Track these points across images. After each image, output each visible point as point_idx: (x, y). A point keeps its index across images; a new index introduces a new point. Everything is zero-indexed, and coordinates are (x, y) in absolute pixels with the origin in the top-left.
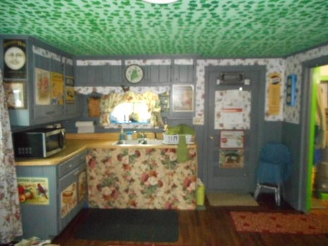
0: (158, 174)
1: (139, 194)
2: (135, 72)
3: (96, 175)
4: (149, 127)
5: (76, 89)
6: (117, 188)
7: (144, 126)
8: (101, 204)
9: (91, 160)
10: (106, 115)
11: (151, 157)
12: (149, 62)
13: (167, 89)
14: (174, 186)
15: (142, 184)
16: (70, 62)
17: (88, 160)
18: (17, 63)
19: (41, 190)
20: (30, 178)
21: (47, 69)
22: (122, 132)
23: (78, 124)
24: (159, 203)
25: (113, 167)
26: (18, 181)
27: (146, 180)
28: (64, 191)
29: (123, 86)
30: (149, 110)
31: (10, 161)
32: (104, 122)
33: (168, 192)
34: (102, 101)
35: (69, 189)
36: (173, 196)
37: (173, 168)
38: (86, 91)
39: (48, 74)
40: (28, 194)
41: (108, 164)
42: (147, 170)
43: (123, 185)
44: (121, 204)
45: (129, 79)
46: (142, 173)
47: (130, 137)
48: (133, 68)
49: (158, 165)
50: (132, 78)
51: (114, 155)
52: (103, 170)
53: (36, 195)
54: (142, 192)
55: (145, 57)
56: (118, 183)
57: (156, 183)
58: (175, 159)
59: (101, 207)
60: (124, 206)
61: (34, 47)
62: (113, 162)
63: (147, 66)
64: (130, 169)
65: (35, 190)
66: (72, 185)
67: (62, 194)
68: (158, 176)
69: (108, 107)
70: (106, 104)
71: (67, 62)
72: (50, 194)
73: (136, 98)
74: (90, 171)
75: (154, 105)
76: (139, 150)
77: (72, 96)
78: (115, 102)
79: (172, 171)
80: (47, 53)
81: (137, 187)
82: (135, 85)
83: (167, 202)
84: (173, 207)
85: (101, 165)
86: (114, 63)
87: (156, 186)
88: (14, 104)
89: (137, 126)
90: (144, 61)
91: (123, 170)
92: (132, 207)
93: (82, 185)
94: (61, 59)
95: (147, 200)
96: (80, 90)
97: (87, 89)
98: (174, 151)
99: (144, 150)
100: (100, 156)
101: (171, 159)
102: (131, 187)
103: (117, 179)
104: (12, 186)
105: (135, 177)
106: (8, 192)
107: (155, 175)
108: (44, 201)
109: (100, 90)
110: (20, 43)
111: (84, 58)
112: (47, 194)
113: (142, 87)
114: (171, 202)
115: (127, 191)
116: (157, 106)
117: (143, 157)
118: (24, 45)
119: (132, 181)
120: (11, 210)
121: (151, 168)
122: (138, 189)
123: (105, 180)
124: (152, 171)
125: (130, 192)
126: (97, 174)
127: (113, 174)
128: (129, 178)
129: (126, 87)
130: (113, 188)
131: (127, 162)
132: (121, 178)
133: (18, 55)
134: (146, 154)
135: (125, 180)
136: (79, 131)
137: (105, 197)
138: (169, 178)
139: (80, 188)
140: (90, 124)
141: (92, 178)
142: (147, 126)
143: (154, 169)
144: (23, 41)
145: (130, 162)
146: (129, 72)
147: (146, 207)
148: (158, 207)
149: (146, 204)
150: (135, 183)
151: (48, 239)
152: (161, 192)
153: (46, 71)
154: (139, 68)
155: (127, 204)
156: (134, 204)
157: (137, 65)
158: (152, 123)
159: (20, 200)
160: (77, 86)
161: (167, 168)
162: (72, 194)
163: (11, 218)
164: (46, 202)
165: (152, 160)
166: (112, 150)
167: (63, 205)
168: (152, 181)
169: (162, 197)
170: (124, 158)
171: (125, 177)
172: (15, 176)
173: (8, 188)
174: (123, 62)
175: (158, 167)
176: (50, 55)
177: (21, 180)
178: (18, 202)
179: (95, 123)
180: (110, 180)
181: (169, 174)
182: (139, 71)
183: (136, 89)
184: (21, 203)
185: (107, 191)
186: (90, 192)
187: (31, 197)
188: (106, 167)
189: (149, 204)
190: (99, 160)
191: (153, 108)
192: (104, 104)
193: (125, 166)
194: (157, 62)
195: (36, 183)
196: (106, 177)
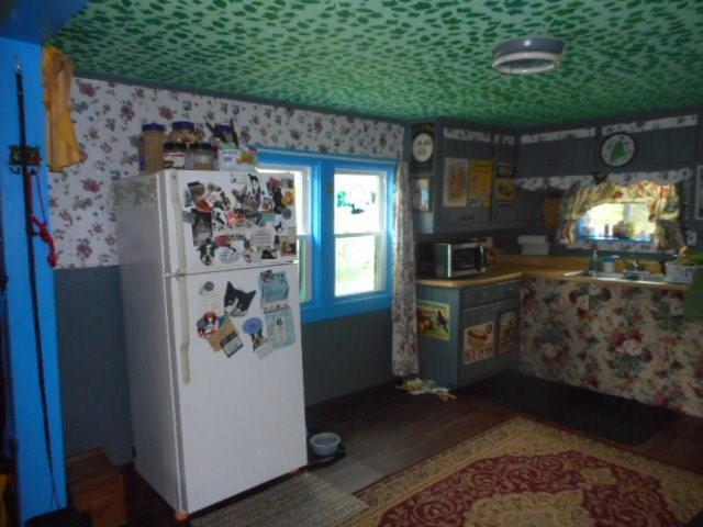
0: (643, 335)
1: (604, 366)
2: (619, 145)
3: (535, 322)
4: (653, 250)
5: (517, 182)
6: (567, 349)
7: (643, 247)
8: (539, 371)
9: (527, 297)
10: (567, 225)
11: (632, 302)
12: (649, 125)
13: (685, 173)
14: (677, 365)
15: (612, 349)
16: (509, 140)
17: (522, 296)
18: (424, 152)
19: (442, 321)
20: (431, 303)
21: (464, 157)
22: (595, 255)
23: (523, 240)
24: (642, 391)
25: (562, 313)
26: (418, 304)
27: (620, 342)
28: (471, 328)
29: (594, 174)
30: (651, 218)
31: (410, 278)
32: (562, 237)
33: (663, 374)
34: (563, 200)
35: (480, 329)
36: (673, 384)
37: (675, 330)
38: (532, 184)
39: (464, 163)
40: (427, 323)
41: (554, 306)
42: (621, 325)
43: (576, 346)
44: (571, 376)
45: (608, 160)
46: (611, 329)
47: (609, 266)
48: (615, 139)
49: (645, 319)
50: (612, 159)
51: (565, 291)
52: (545, 315)
53: (435, 326)
54: (611, 364)
55: (642, 117)
56: (567, 340)
57: (638, 352)
58: (680, 312)
59: (539, 375)
60: (576, 383)
61: (445, 130)
62: (561, 302)
63: (645, 133)
64: (591, 319)
65: (434, 319)
66: (485, 325)
67: (466, 331)
68: (644, 339)
69: (571, 211)
70: (570, 207)
71: (504, 141)
72: (451, 326)
73: (630, 195)
74: (525, 313)
75: (663, 206)
76: (609, 288)
77: (508, 194)
78: (586, 202)
79: (674, 335)
80: (466, 134)
81: (601, 352)
82: (618, 170)
83: (660, 394)
84: (672, 405)
85: (543, 305)
86: (581, 133)
87: (639, 357)
88: (419, 205)
89: (629, 247)
90: (640, 125)
91: (577, 318)
92: (590, 387)
93: (507, 332)
94: (492, 138)
95: (621, 382)
96: (523, 182)
97: (535, 182)
98: (679, 295)
99: (619, 289)
100: (543, 291)
101: (674, 312)
102: (589, 351)
103: (567, 334)
104: (410, 309)
105: (600, 336)
106: (405, 314)
107: (637, 337)
108: (444, 335)
109: (555, 182)
110: (428, 127)
111: (531, 131)
112: (448, 326)
113: (633, 174)
114: (667, 394)
115: (583, 356)
116: (671, 209)
117: (616, 301)
118: (433, 130)
119: (593, 340)
120: (407, 337)
121: (630, 324)
122: (604, 356)
123: (547, 331)
124: (631, 328)
125: (588, 360)
126: (535, 320)
127: (560, 323)
128: (588, 335)
129: (600, 176)
130: (559, 348)
131: (586, 306)
132: (572, 332)
133: (426, 143)
134: (622, 297)
135: (580, 337)
136: (525, 251)
137: (546, 360)
138: (665, 348)
139: (502, 335)
140: (541, 240)
141: (527, 325)
142: (648, 248)
143: (637, 326)
144: (432, 125)
145: (591, 307)
146: (609, 146)
147: (617, 393)
148: (641, 398)
149: (616, 387)
150: (599, 345)
151: (447, 387)
152: (647, 371)
153: (462, 160)
154: (627, 139)
155: (583, 380)
156: (595, 383)
157: (624, 133)
158: (656, 241)
159: (418, 328)
160: (519, 177)
161: (664, 328)
162: (485, 338)
163: (406, 347)
164: (447, 338)
165: (633, 308)
166: (562, 282)
167: (467, 347)
168: (631, 348)
169: (649, 381)
170: (580, 299)
171: (580, 332)
172: (414, 297)
173: (405, 310)
174: (599, 131)
175: (644, 322)
176: (471, 136)
177: (421, 304)
178: (415, 330)
179: (552, 239)
180: (555, 333)
181: (667, 340)
182: (627, 143)
183: (621, 177)
184: (418, 332)
185: (550, 350)
186: (522, 347)
187: (430, 327)
188: (550, 311)
189: (623, 388)
190: (540, 297)
191: (659, 213)
192: (565, 206)
193: (581, 313)
194: (667, 123)
195: (436, 310)
196: (550, 326)
